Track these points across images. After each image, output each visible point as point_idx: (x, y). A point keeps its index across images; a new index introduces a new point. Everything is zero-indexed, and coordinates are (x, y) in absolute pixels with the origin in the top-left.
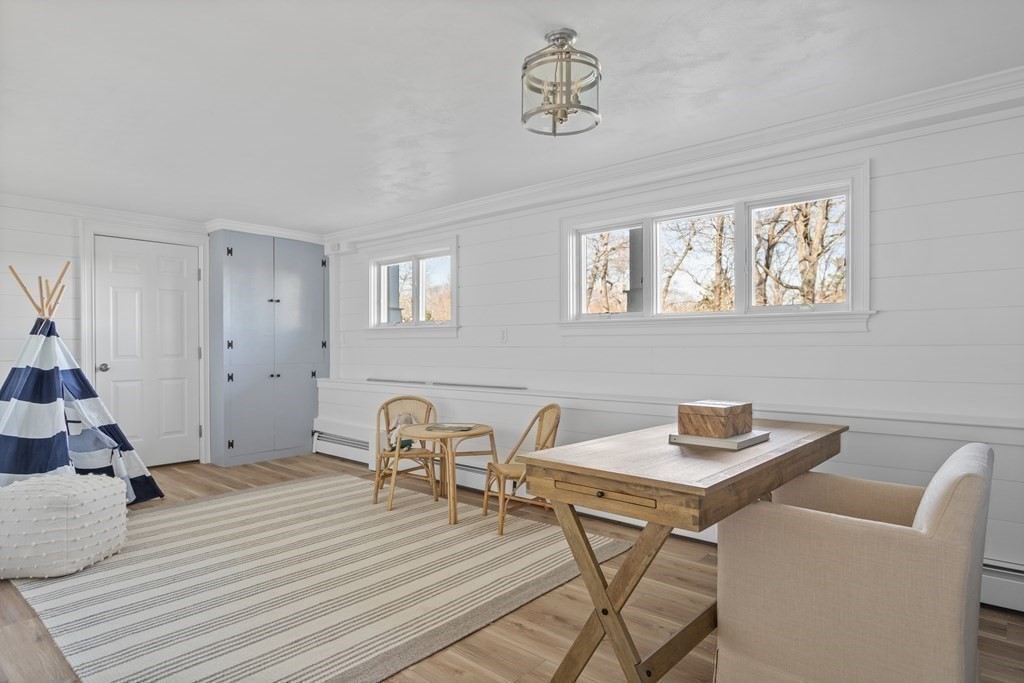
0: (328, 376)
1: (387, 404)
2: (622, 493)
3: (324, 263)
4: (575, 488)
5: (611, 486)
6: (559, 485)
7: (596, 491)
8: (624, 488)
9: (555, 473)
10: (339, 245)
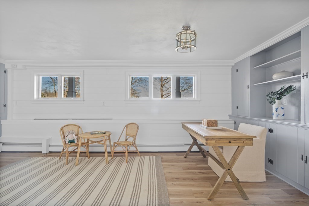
0: (6, 119)
1: (63, 128)
2: (235, 141)
3: (5, 72)
4: (222, 142)
5: (232, 140)
6: (217, 142)
7: (228, 142)
8: (235, 140)
9: (216, 139)
10: (17, 66)
